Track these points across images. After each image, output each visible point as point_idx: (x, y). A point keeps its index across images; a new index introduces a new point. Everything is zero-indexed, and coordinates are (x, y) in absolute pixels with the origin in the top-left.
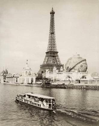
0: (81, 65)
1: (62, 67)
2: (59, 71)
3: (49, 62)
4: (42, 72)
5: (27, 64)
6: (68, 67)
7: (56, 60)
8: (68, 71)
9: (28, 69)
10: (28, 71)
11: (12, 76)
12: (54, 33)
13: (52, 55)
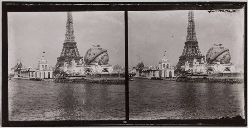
0: (102, 57)
1: (81, 59)
2: (78, 64)
3: (67, 54)
4: (60, 66)
5: (43, 56)
6: (88, 59)
7: (75, 52)
8: (88, 64)
9: (44, 62)
10: (44, 65)
11: (28, 71)
12: (193, 21)
13: (70, 46)
